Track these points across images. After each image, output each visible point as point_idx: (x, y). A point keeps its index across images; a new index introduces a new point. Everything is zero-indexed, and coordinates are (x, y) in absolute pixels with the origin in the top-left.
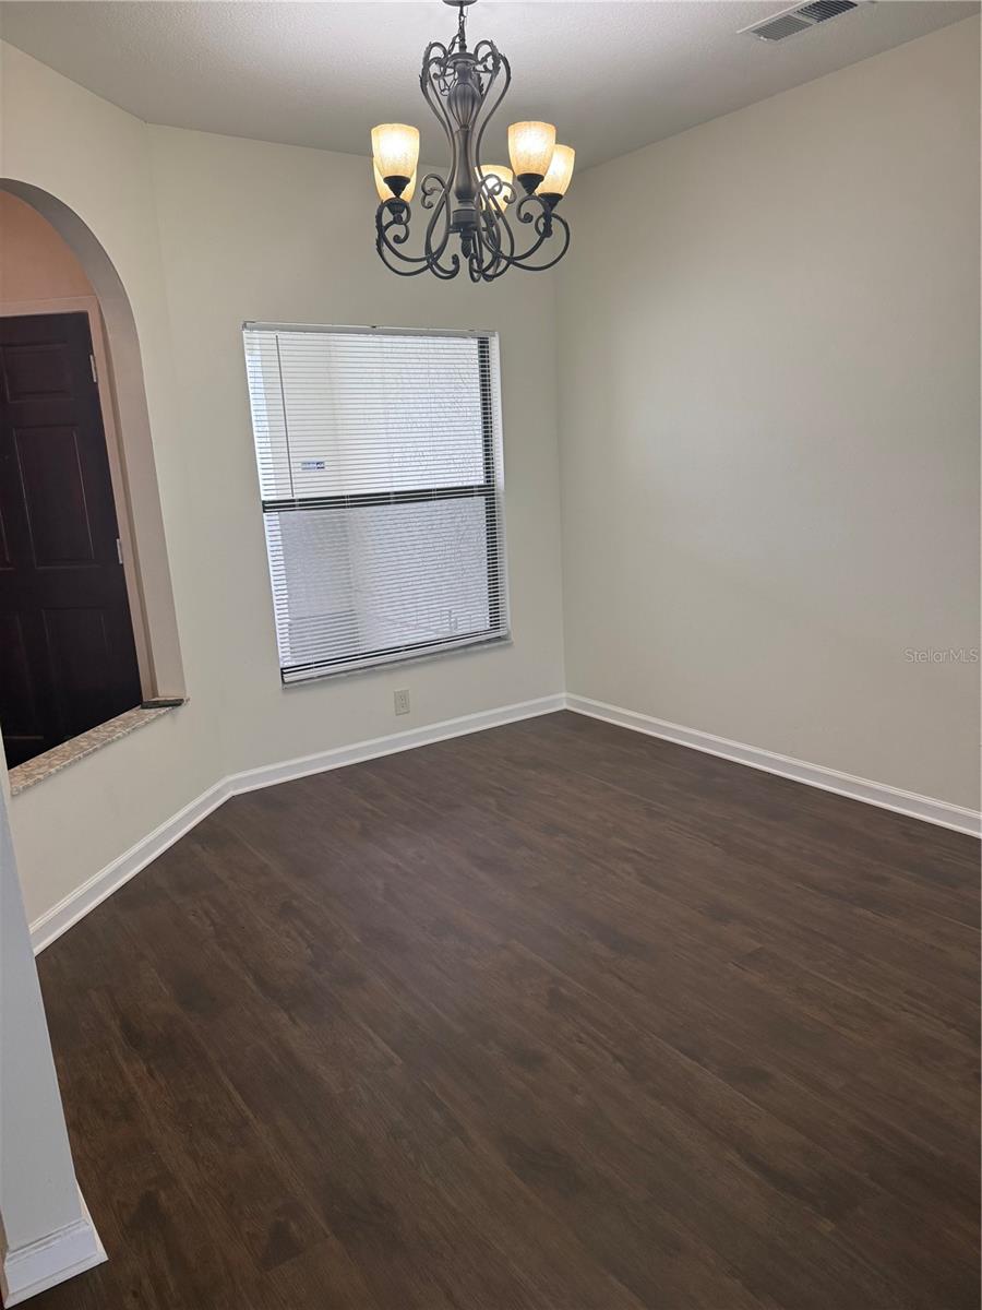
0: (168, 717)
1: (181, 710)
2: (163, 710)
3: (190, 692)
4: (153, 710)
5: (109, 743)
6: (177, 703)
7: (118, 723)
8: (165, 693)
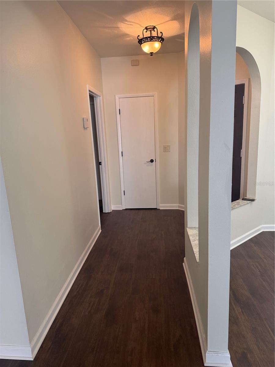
0: (249, 204)
1: (253, 202)
2: (249, 202)
3: (257, 198)
4: (245, 201)
5: (234, 209)
6: (253, 200)
7: (236, 203)
8: (249, 196)
